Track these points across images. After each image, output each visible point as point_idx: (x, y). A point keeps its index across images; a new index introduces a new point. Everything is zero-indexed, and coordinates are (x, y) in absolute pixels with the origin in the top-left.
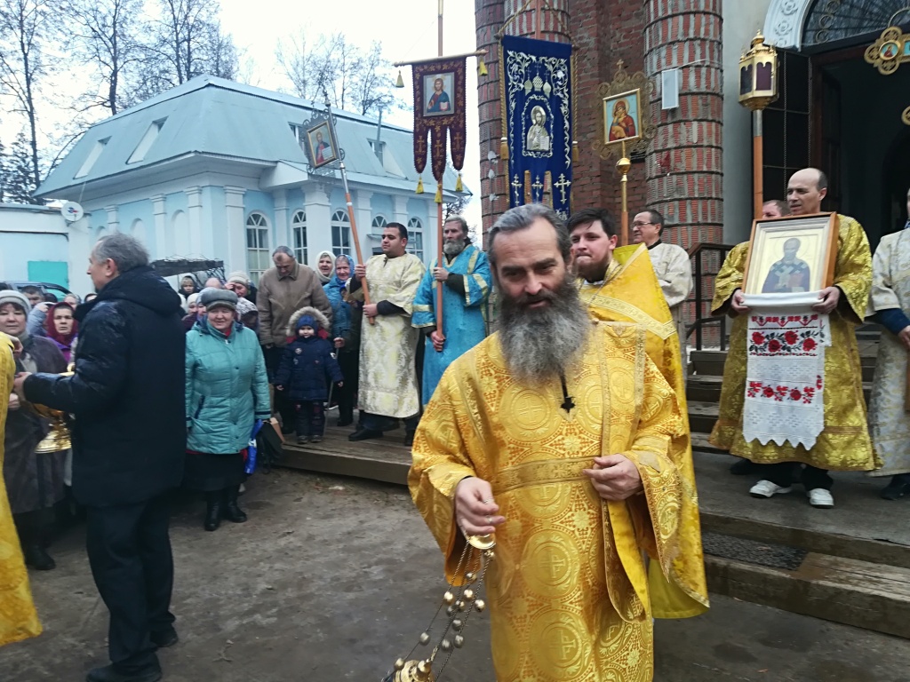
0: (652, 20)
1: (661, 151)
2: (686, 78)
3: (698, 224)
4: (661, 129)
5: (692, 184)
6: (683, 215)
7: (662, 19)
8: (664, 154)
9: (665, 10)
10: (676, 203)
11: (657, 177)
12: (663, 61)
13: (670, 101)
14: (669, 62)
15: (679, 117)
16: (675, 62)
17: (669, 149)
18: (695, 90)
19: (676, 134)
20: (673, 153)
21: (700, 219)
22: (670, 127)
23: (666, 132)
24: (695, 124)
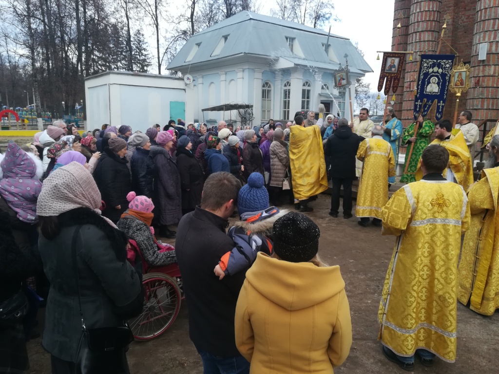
0: (479, 20)
1: (476, 77)
2: (491, 47)
3: (489, 109)
4: (477, 68)
5: (488, 92)
6: (482, 105)
7: (483, 21)
8: (477, 78)
9: (485, 17)
10: (480, 99)
11: (473, 88)
12: (482, 39)
13: (482, 56)
14: (484, 40)
15: (486, 63)
16: (487, 40)
17: (480, 77)
18: (494, 52)
19: (484, 70)
20: (481, 78)
21: (490, 107)
22: (481, 68)
23: (479, 69)
24: (493, 67)
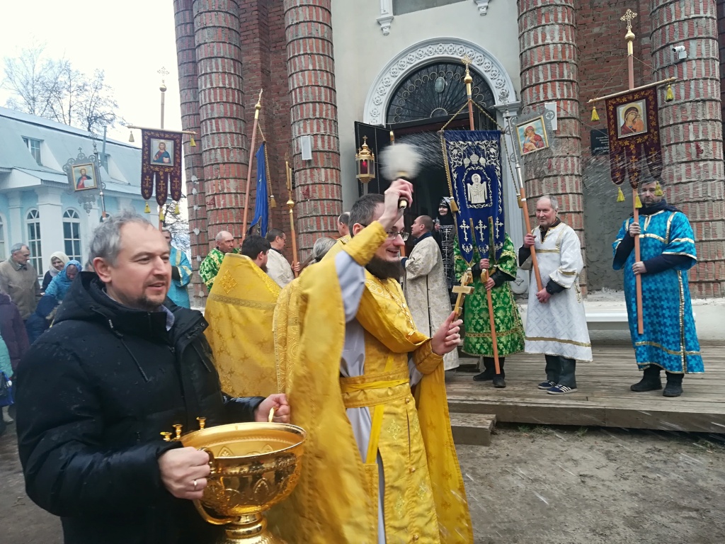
0: (294, 103)
1: (303, 185)
2: (316, 141)
4: (303, 171)
5: (323, 206)
6: (319, 227)
7: (300, 104)
8: (306, 187)
9: (301, 99)
10: (315, 218)
11: (302, 201)
12: (302, 130)
13: (307, 155)
14: (305, 131)
15: (313, 165)
16: (309, 132)
17: (308, 185)
18: (322, 149)
19: (312, 176)
20: (310, 187)
21: (329, 229)
22: (308, 171)
23: (306, 174)
24: (323, 170)
